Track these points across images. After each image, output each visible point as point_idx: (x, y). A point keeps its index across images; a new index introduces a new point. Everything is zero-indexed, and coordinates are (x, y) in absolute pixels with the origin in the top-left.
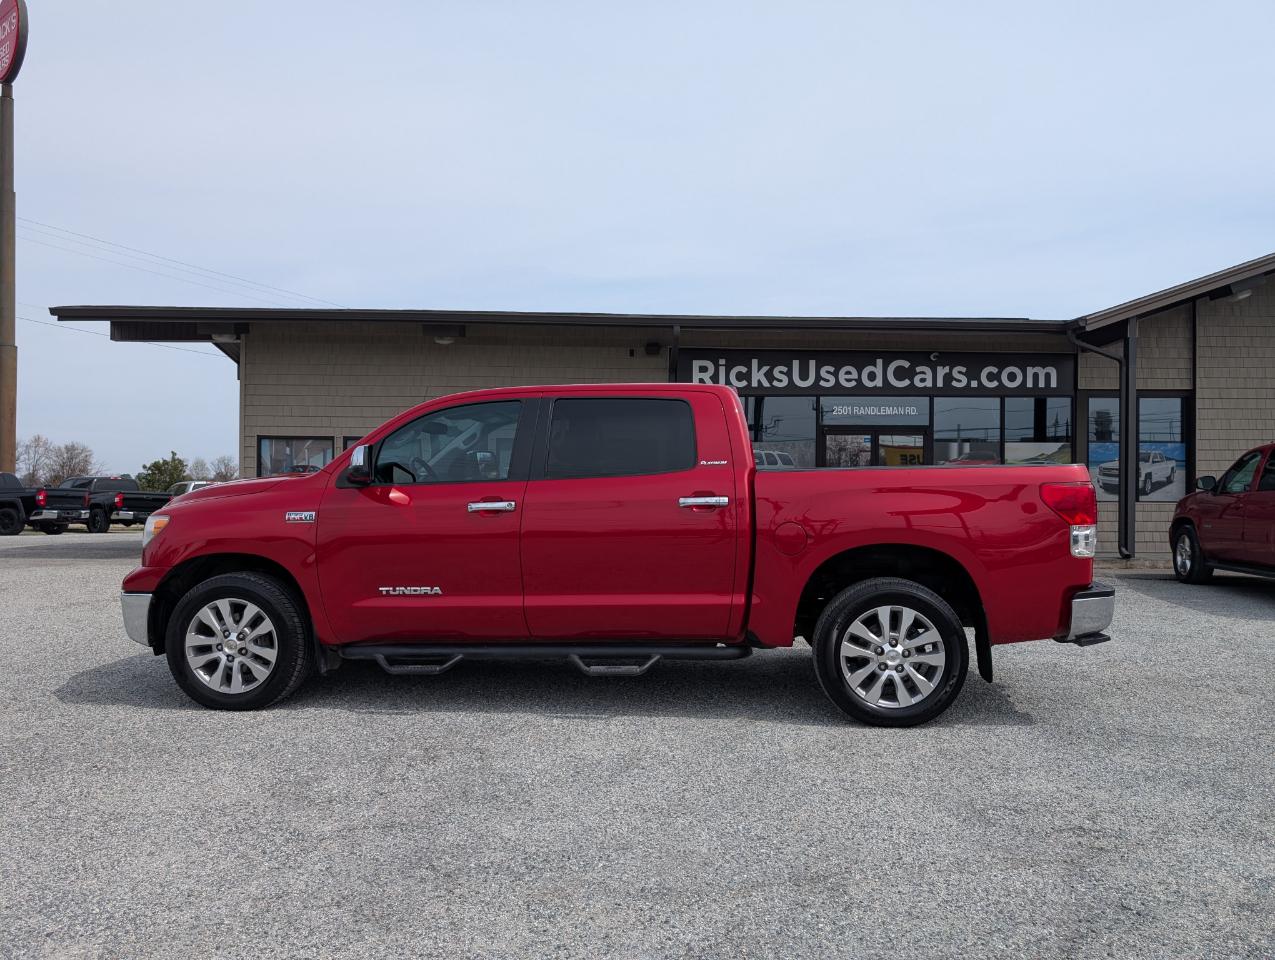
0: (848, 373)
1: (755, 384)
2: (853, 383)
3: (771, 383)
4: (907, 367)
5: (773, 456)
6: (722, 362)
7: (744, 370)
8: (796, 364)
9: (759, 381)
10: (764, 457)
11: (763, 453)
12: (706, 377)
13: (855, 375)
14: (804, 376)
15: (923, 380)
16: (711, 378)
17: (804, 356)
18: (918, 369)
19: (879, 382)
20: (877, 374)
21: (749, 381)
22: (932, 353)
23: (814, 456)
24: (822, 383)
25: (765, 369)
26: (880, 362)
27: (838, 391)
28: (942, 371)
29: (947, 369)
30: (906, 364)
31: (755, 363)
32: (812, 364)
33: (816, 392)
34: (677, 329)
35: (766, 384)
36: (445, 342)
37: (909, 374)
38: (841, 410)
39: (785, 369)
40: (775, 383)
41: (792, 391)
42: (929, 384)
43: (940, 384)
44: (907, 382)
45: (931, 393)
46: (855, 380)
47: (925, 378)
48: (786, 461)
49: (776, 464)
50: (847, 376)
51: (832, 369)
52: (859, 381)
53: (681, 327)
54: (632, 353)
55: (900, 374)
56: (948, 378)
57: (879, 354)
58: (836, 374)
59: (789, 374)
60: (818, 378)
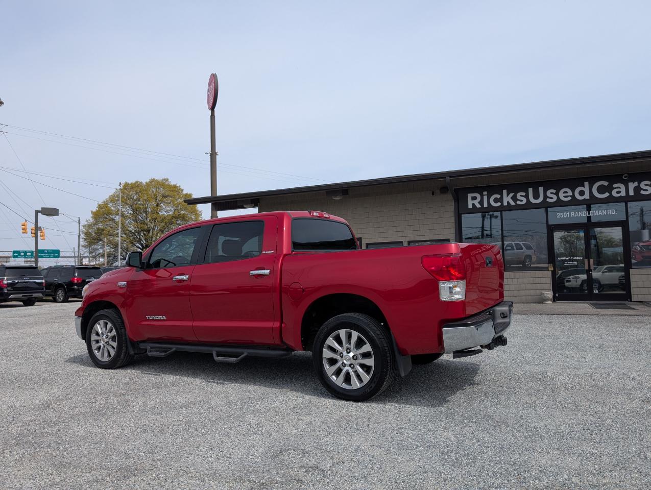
0: (566, 192)
1: (505, 204)
2: (569, 198)
3: (515, 202)
4: (606, 185)
5: (520, 245)
6: (485, 193)
7: (498, 196)
8: (530, 190)
9: (508, 202)
10: (514, 246)
11: (513, 243)
12: (476, 203)
13: (570, 193)
14: (536, 196)
15: (618, 192)
16: (479, 203)
17: (535, 185)
18: (615, 186)
19: (587, 196)
20: (585, 191)
21: (502, 203)
22: (622, 175)
23: (546, 243)
24: (548, 200)
25: (511, 195)
26: (587, 184)
27: (559, 203)
28: (632, 186)
29: (636, 184)
30: (606, 183)
31: (505, 192)
32: (541, 189)
33: (545, 205)
34: (448, 178)
35: (512, 203)
36: (338, 198)
37: (609, 189)
38: (562, 216)
39: (524, 194)
40: (518, 202)
41: (529, 206)
42: (623, 194)
43: (631, 193)
44: (607, 195)
45: (626, 200)
46: (571, 196)
47: (620, 190)
48: (529, 248)
49: (522, 249)
50: (565, 194)
51: (554, 191)
52: (573, 196)
53: (450, 177)
54: (433, 194)
55: (601, 190)
56: (637, 189)
57: (586, 179)
58: (557, 194)
59: (527, 196)
60: (546, 197)
